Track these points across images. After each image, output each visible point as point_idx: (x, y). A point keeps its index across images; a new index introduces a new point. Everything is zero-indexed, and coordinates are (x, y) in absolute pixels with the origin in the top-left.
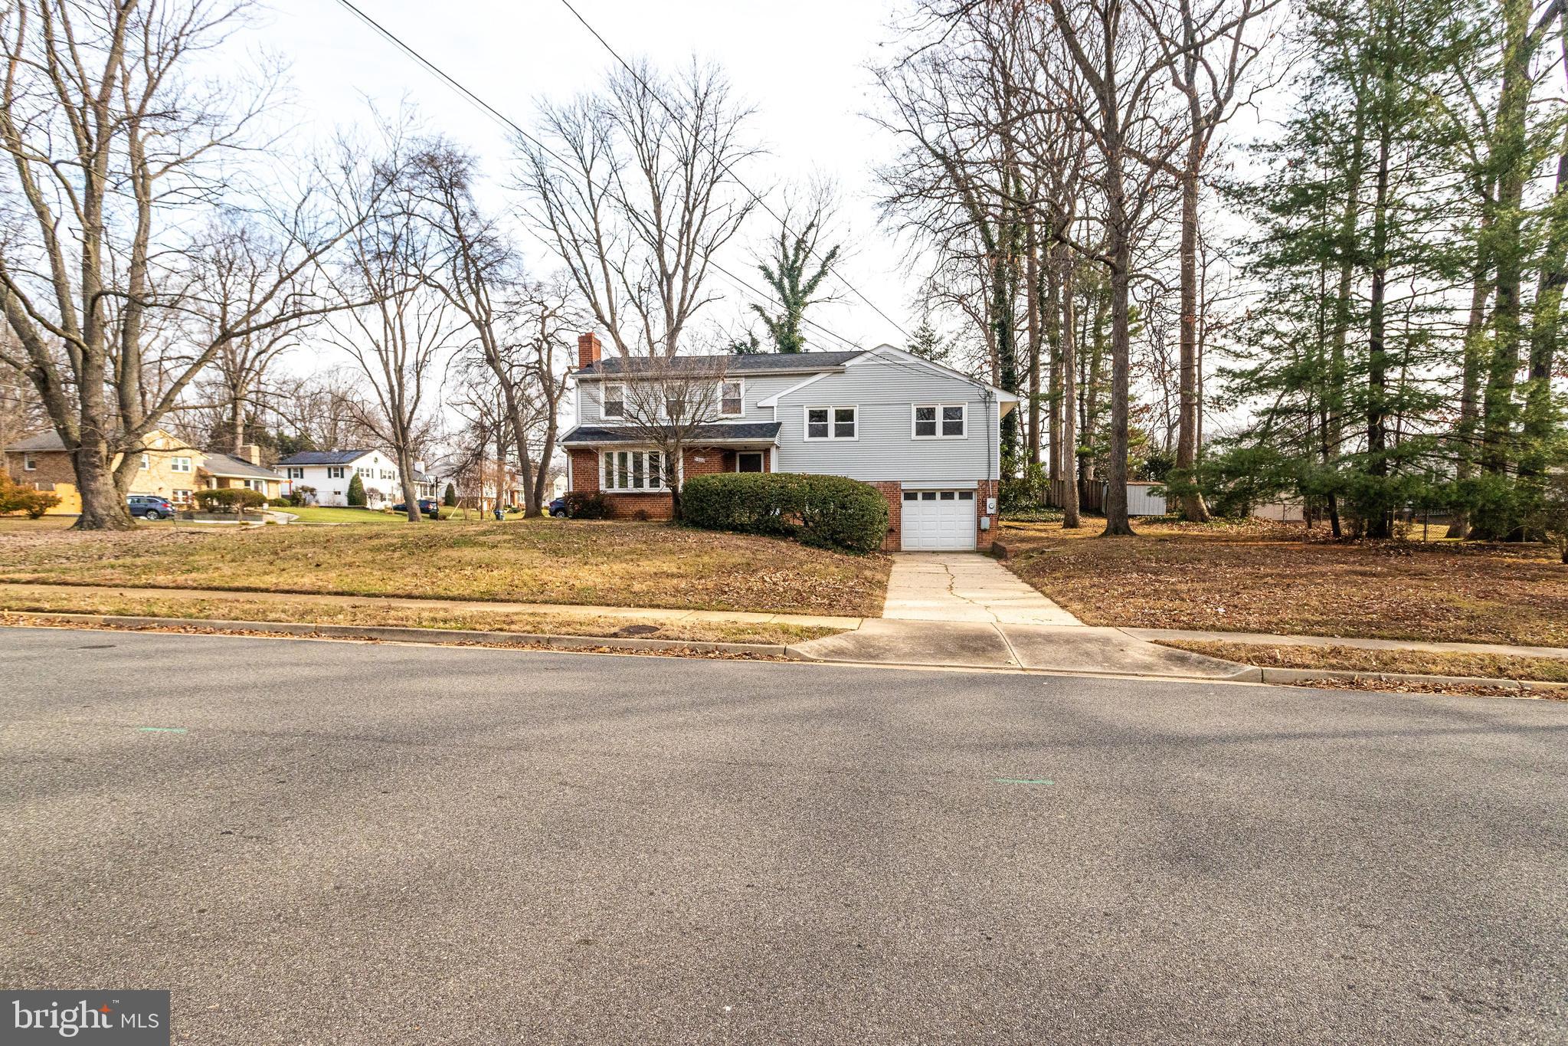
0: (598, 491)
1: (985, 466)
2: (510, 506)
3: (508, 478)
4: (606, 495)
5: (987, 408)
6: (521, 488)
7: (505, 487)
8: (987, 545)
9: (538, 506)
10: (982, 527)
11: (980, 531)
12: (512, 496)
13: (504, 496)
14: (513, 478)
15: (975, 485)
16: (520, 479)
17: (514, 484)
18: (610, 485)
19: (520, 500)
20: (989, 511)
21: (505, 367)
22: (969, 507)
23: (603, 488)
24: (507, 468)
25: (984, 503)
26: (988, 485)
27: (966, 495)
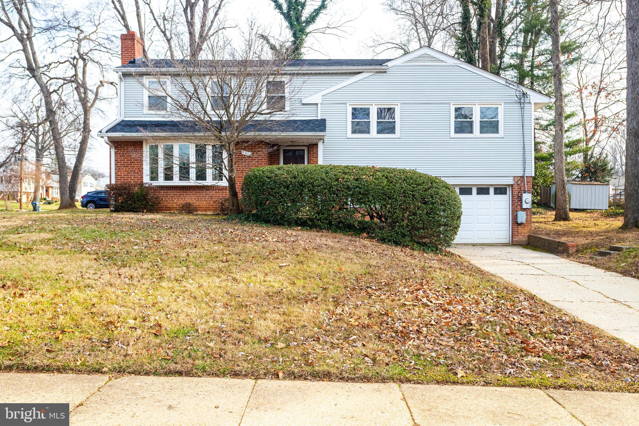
0: (142, 184)
1: (520, 163)
2: (45, 199)
3: (44, 176)
4: (151, 188)
5: (522, 108)
6: (57, 185)
7: (41, 184)
8: (523, 236)
9: (72, 198)
10: (519, 221)
11: (515, 223)
12: (47, 191)
13: (41, 191)
14: (48, 175)
15: (510, 181)
16: (56, 177)
17: (49, 182)
18: (154, 177)
19: (55, 194)
20: (525, 206)
21: (45, 79)
22: (504, 201)
23: (146, 179)
24: (43, 169)
25: (520, 199)
26: (523, 181)
27: (500, 190)
